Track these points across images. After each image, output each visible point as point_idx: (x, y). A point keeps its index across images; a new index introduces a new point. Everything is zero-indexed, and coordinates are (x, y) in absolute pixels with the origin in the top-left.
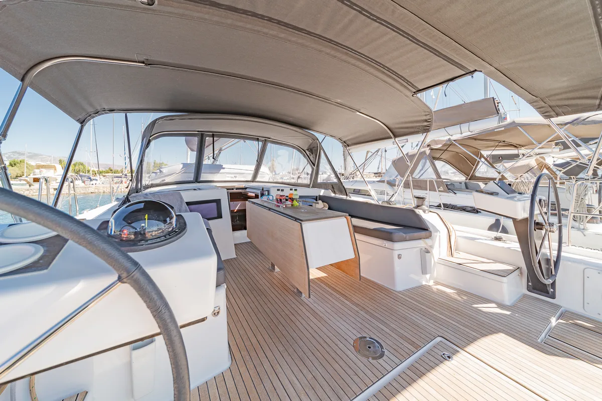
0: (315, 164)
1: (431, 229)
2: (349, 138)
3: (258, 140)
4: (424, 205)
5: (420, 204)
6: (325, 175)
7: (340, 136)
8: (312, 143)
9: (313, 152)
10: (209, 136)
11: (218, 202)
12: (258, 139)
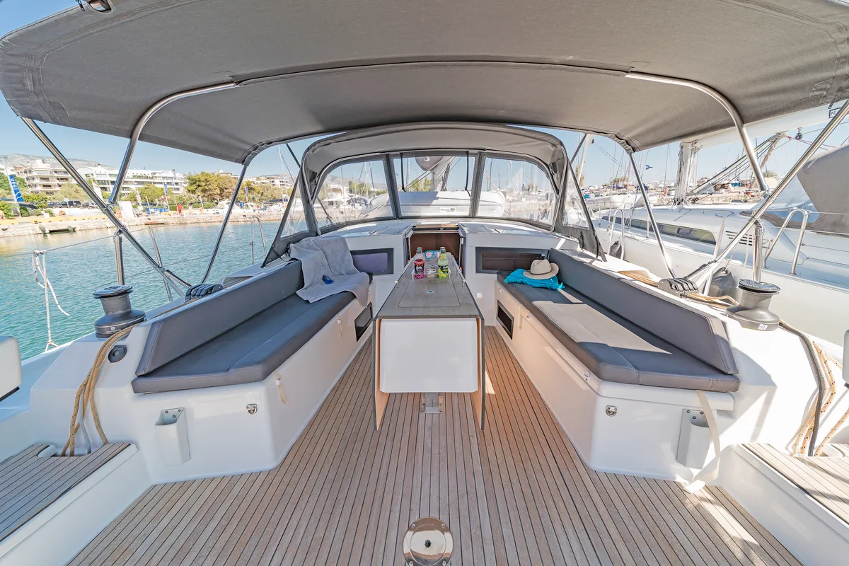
0: (560, 192)
1: (743, 372)
2: (635, 133)
3: (467, 154)
4: (766, 309)
5: (750, 305)
6: (574, 216)
7: (617, 131)
8: (555, 151)
9: (557, 168)
10: (396, 156)
11: (390, 251)
12: (468, 152)
